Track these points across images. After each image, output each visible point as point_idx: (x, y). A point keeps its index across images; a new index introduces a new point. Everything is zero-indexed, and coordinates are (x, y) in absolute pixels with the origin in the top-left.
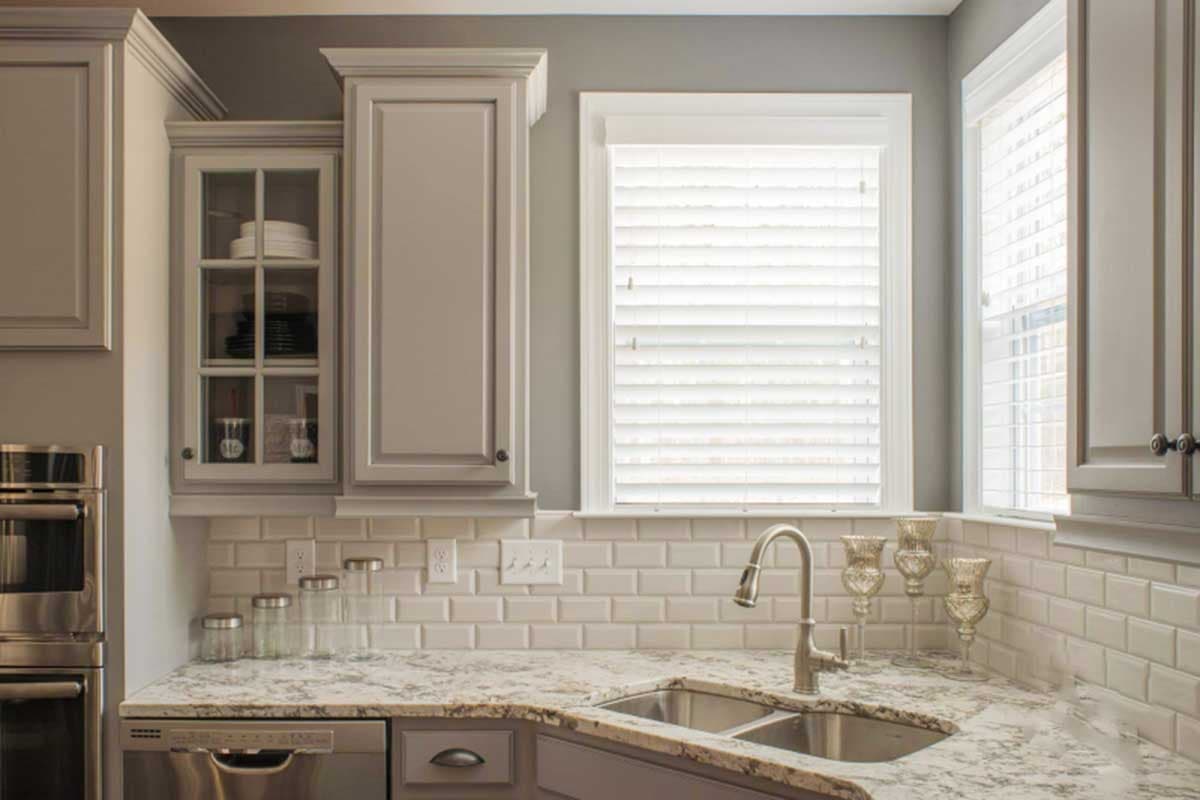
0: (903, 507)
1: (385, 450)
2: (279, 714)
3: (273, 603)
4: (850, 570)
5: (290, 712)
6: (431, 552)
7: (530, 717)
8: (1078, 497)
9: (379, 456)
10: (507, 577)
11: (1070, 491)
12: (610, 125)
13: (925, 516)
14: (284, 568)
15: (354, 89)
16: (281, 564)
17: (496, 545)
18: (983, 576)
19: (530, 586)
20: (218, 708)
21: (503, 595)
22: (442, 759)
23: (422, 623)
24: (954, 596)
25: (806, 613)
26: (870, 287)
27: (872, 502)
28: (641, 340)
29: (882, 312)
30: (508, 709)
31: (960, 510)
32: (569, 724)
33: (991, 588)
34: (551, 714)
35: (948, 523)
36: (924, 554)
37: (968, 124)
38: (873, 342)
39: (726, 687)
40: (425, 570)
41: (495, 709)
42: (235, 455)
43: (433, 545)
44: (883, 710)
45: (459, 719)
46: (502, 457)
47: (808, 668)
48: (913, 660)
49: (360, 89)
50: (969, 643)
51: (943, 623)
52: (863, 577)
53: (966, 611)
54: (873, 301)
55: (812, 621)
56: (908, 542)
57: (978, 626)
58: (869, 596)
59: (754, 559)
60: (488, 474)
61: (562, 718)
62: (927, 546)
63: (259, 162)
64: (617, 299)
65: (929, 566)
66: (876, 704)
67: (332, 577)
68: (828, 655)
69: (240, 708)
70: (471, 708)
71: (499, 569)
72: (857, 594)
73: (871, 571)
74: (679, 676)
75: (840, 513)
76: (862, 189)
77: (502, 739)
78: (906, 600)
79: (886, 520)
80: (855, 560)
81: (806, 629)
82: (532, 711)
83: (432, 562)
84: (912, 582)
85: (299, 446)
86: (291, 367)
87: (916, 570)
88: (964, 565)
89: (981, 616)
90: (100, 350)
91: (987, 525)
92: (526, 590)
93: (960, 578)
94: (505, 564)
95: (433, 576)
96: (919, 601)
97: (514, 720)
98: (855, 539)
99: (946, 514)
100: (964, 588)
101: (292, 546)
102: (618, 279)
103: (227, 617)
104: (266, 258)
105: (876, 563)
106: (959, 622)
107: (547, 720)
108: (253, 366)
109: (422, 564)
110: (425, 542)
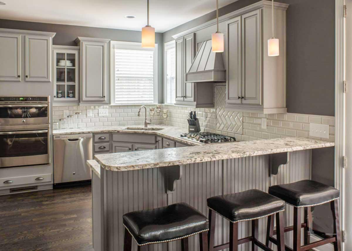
0: (157, 103)
1: (87, 96)
2: (77, 133)
3: (63, 120)
4: (151, 112)
5: (79, 133)
6: (88, 111)
7: (112, 131)
8: (177, 102)
9: (86, 97)
10: (100, 115)
11: (176, 101)
12: (115, 46)
13: (159, 104)
14: (63, 115)
15: (82, 43)
16: (62, 114)
17: (97, 110)
18: (167, 112)
19: (103, 116)
20: (68, 133)
21: (99, 118)
22: (100, 138)
23: (86, 123)
24: (164, 115)
25: (146, 117)
26: (152, 72)
27: (152, 102)
28: (120, 79)
29: (154, 75)
30: (109, 131)
31: (164, 103)
32: (118, 132)
33: (168, 114)
34: (115, 131)
35: (163, 105)
36: (160, 109)
37: (165, 50)
38: (152, 79)
39: (135, 128)
40: (86, 114)
41: (107, 131)
42: (60, 97)
43: (88, 110)
44: (156, 128)
45: (102, 133)
46: (104, 97)
47: (146, 124)
48: (158, 124)
49: (83, 43)
50: (165, 121)
51: (162, 119)
52: (152, 113)
53: (165, 117)
54: (152, 73)
55: (147, 118)
56: (158, 108)
57: (167, 119)
58: (153, 115)
59: (140, 110)
60: (102, 99)
61: (117, 131)
62: (160, 108)
63: (66, 52)
64: (116, 72)
65: (160, 111)
66: (155, 128)
67: (73, 116)
68: (149, 122)
69: (71, 133)
70: (104, 131)
71: (98, 114)
72: (151, 115)
73: (153, 112)
74: (128, 127)
75: (148, 104)
76: (151, 57)
77: (108, 135)
78: (157, 117)
79: (155, 105)
80: (151, 110)
81: (146, 119)
82: (113, 131)
83: (88, 113)
84: (158, 113)
85: (71, 95)
86: (71, 83)
87: (159, 112)
88: (165, 111)
89: (167, 117)
90: (49, 82)
91: (168, 105)
92: (102, 117)
93: (165, 112)
94: (99, 113)
95: (88, 115)
96: (159, 116)
97: (110, 132)
98: (151, 108)
99: (162, 104)
100: (165, 114)
101: (64, 111)
102: (116, 69)
103: (57, 122)
104: (67, 66)
105: (154, 111)
106: (164, 118)
107: (115, 132)
108: (65, 83)
109: (86, 113)
110: (86, 110)
